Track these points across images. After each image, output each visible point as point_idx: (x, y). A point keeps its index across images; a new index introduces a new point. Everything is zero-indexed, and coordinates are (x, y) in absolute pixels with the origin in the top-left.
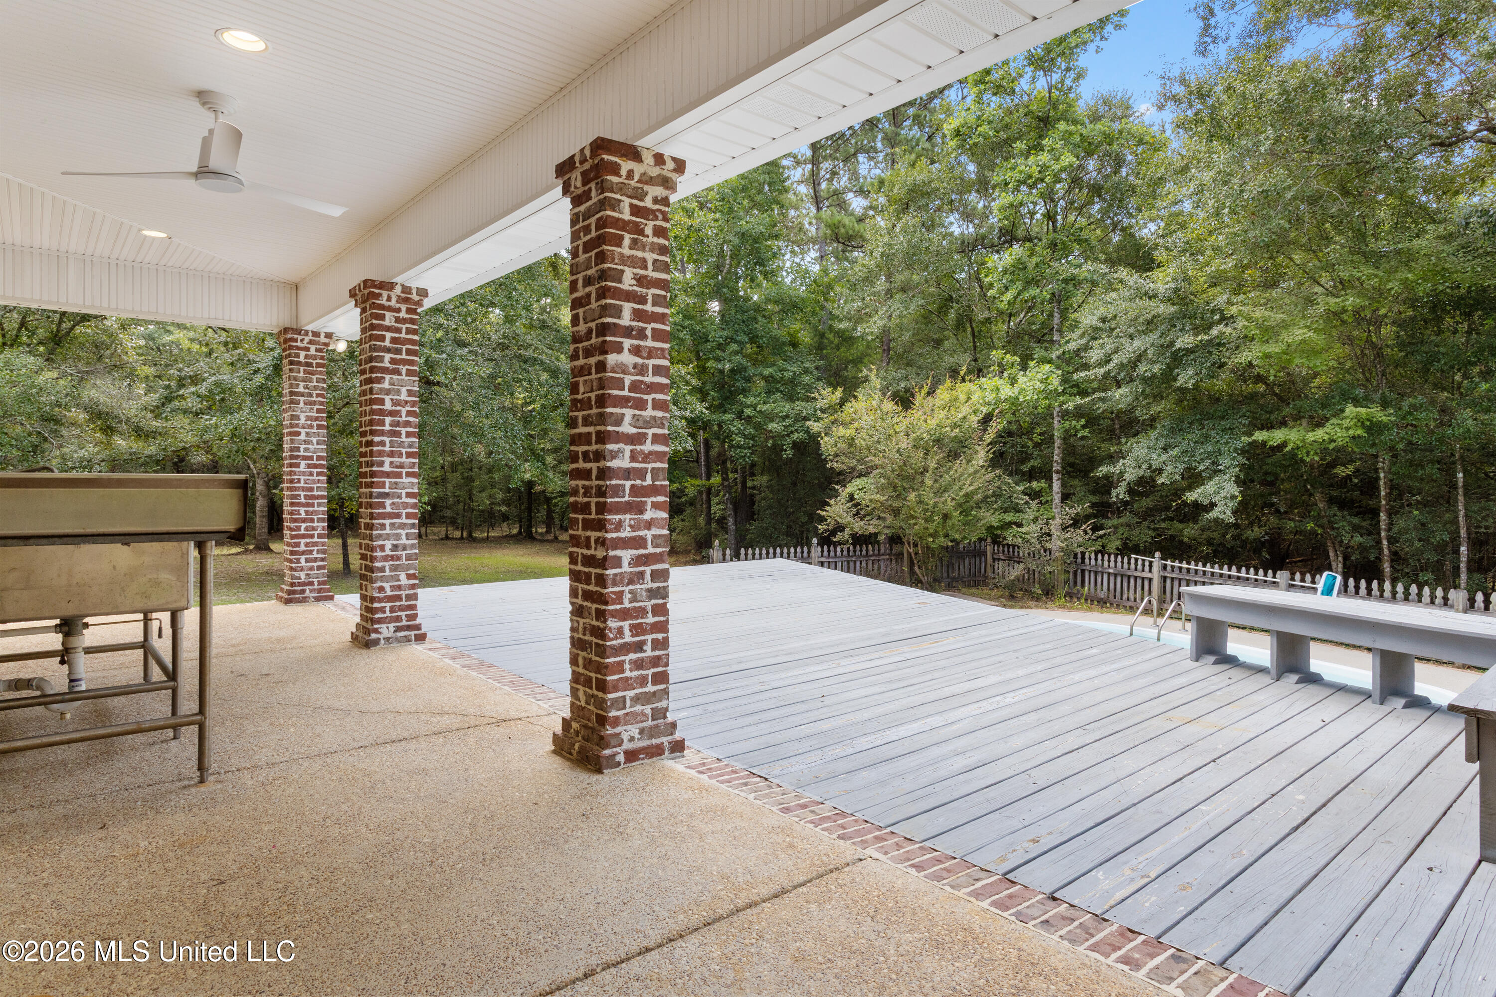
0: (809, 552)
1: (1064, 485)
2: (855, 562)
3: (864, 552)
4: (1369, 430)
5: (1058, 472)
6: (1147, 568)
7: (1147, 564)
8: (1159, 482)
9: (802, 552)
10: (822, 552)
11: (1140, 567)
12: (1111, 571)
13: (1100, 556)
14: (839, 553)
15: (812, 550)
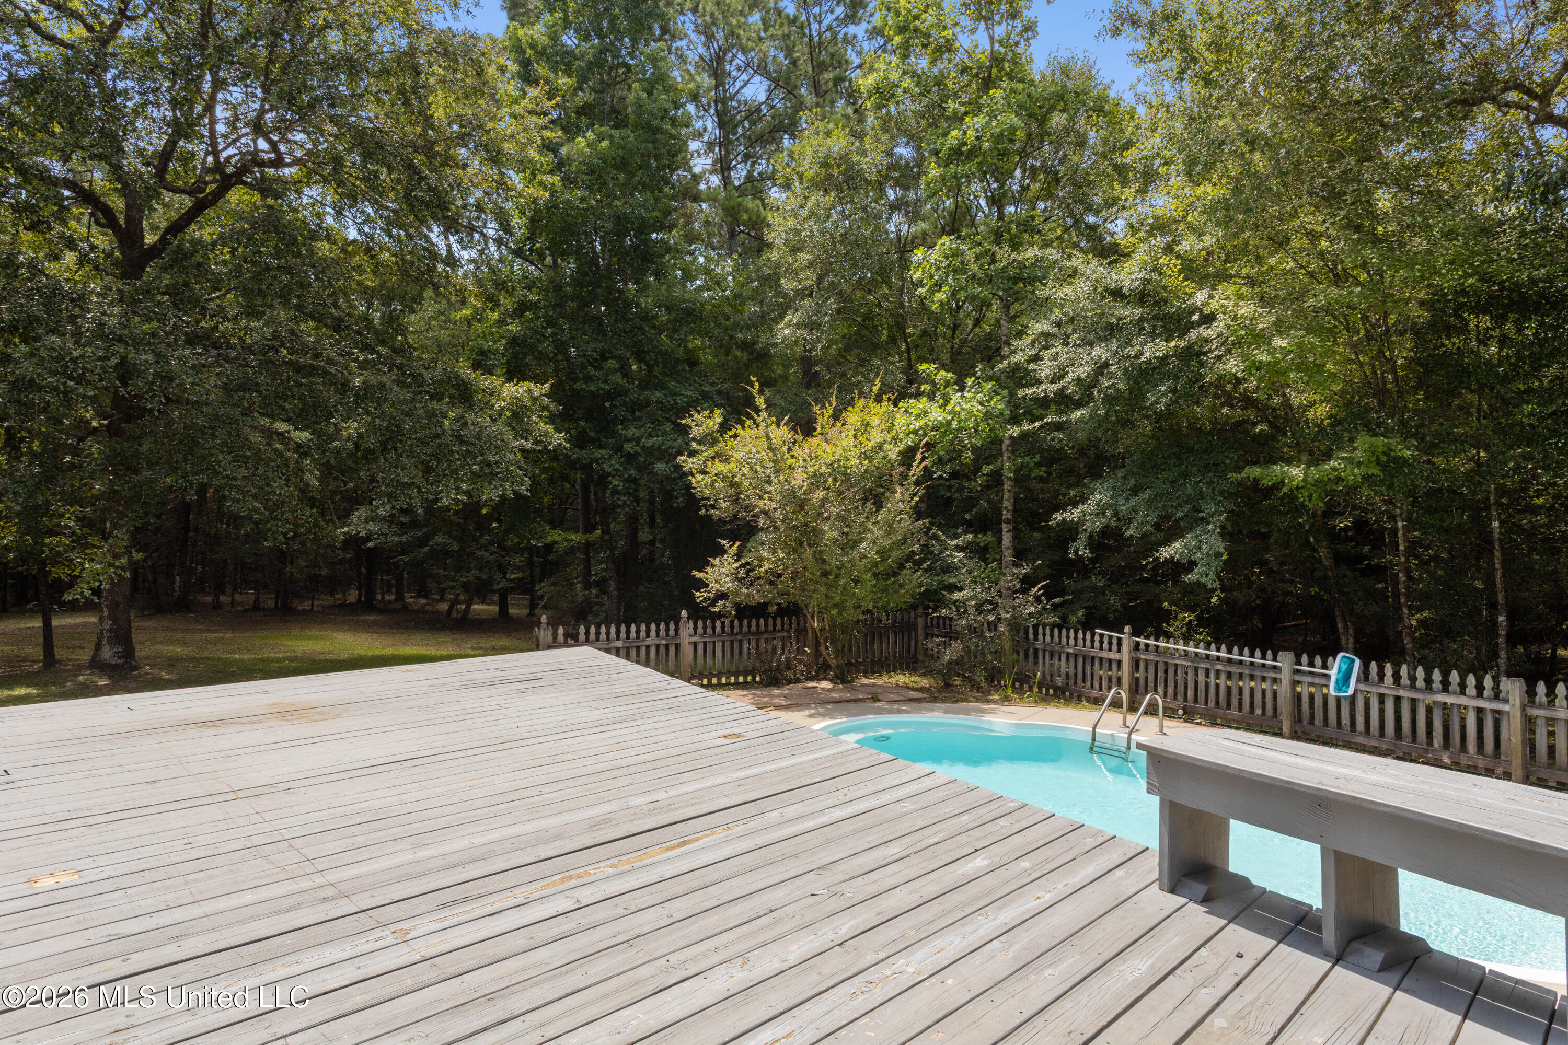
0: (677, 630)
1: (1016, 538)
2: (741, 642)
3: (754, 628)
4: (1384, 467)
5: (1008, 522)
6: (1115, 647)
7: (1115, 641)
8: (1127, 534)
9: (667, 630)
10: (695, 628)
11: (1105, 645)
12: (1071, 651)
13: (1056, 631)
14: (718, 630)
15: (681, 626)
